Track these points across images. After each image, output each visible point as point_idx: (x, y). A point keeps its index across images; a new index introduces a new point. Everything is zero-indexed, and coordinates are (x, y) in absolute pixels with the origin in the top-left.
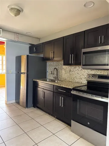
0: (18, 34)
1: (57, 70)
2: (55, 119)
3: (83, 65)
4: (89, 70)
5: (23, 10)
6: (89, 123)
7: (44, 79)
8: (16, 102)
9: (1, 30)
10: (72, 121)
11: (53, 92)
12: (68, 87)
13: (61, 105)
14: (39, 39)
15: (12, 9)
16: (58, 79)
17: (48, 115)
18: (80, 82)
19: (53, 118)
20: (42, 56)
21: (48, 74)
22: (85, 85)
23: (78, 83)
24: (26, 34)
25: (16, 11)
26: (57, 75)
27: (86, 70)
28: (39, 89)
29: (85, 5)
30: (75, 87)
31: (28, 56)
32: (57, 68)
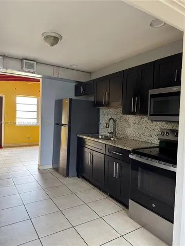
0: (59, 67)
1: (115, 121)
2: (107, 196)
3: (151, 115)
4: (163, 123)
5: (62, 38)
6: (154, 205)
7: (94, 134)
8: (54, 168)
9: (35, 63)
10: (130, 200)
11: (105, 155)
12: (125, 148)
13: (116, 176)
14: (90, 73)
15: (47, 37)
16: (115, 136)
17: (98, 190)
18: (150, 141)
19: (105, 195)
20: (92, 99)
21: (101, 127)
22: (156, 145)
23: (146, 142)
24: (71, 67)
25: (53, 39)
26: (115, 128)
27: (158, 123)
28: (86, 150)
29: (151, 25)
30: (137, 149)
31: (71, 100)
32: (115, 117)
